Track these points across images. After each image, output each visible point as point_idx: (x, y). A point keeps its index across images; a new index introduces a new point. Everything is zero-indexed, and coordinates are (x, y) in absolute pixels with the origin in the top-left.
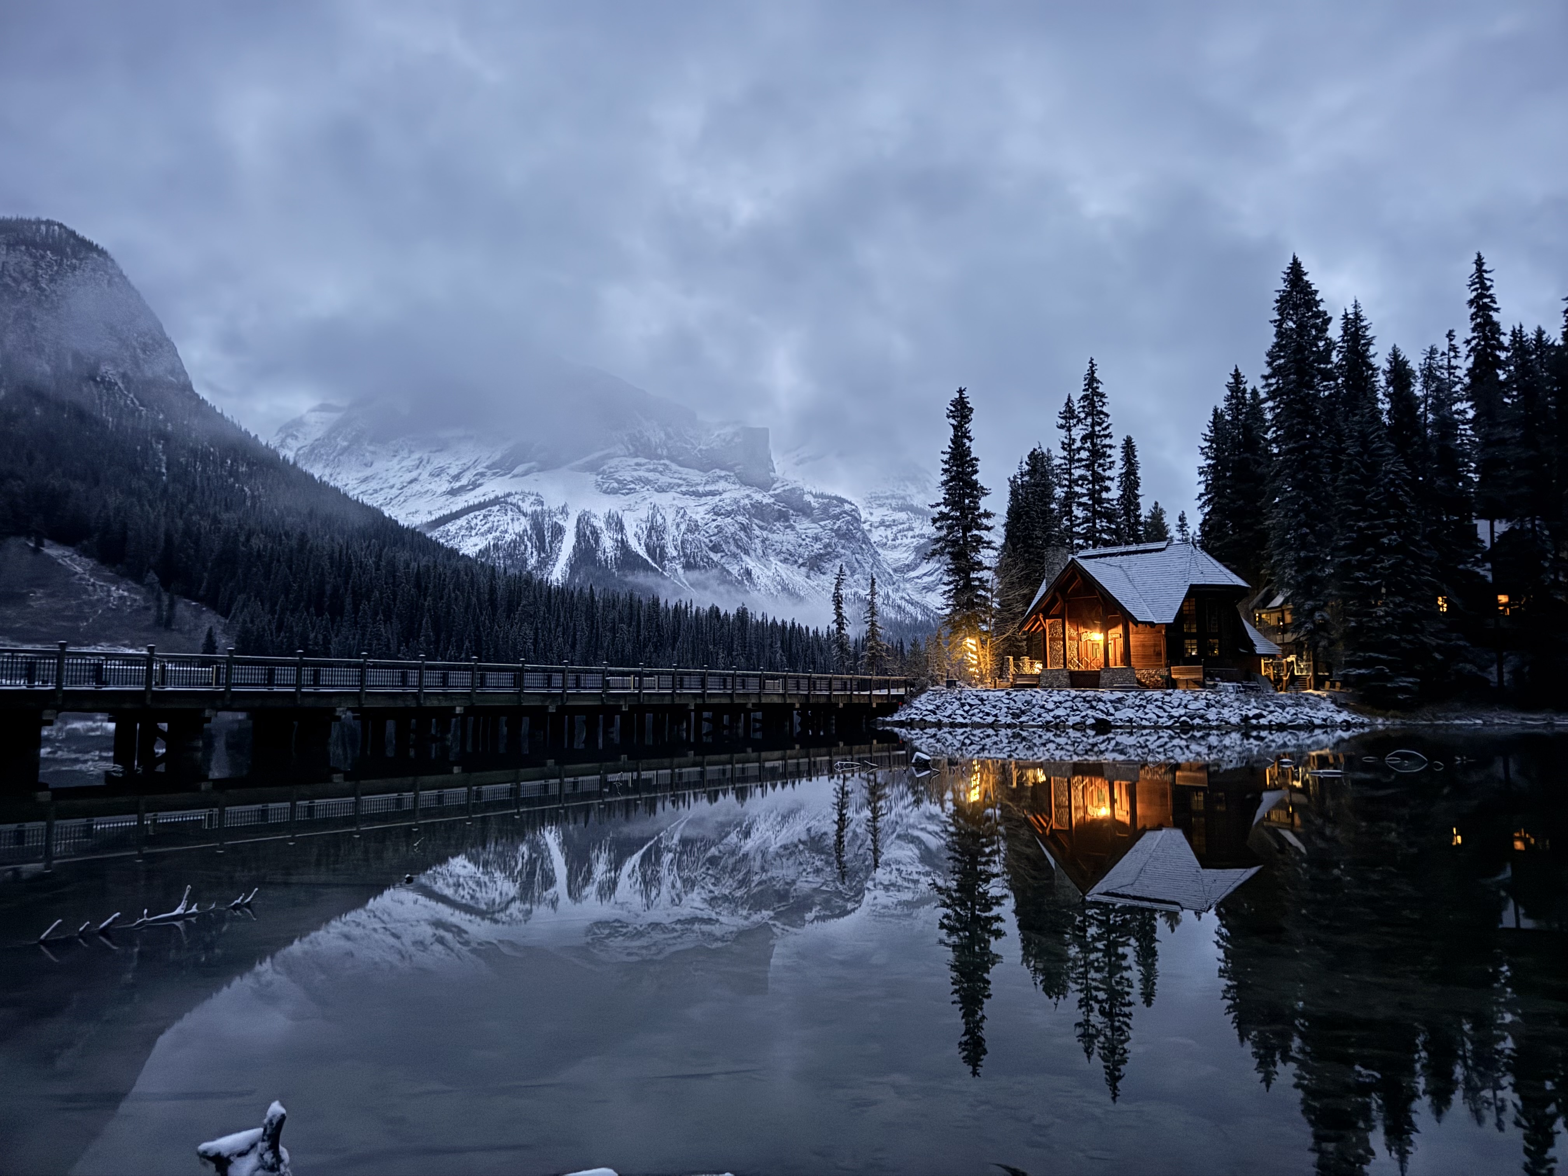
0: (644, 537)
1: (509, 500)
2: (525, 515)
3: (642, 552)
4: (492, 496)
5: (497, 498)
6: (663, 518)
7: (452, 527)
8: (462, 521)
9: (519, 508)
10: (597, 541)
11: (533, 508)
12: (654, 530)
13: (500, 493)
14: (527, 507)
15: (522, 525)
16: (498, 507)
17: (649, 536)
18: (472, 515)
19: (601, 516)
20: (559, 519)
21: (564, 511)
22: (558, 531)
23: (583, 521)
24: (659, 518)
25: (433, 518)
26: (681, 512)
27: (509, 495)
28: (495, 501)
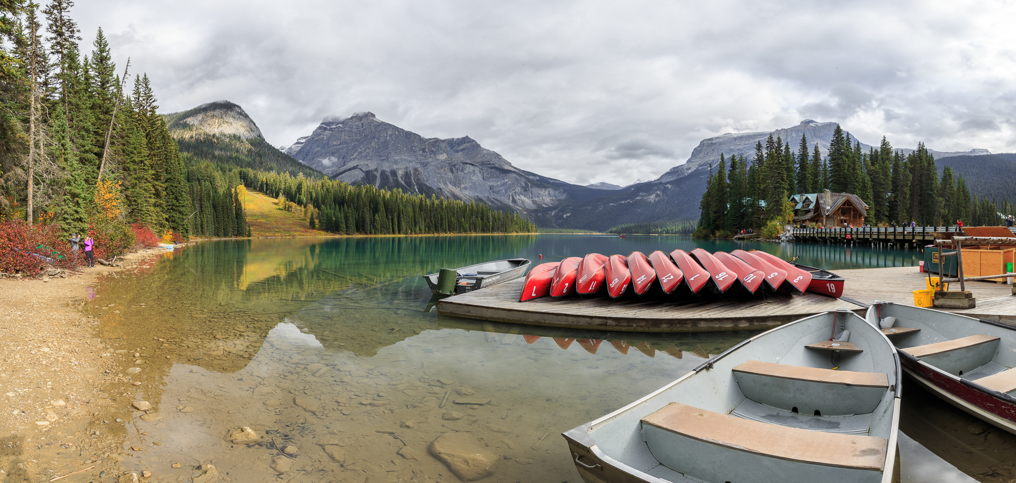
0: (403, 177)
1: (358, 167)
3: (403, 182)
4: (352, 166)
5: (354, 167)
6: (410, 171)
8: (344, 175)
9: (361, 170)
10: (388, 178)
11: (366, 170)
12: (407, 175)
13: (355, 165)
14: (363, 169)
15: (363, 175)
16: (354, 170)
17: (405, 178)
18: (346, 173)
19: (388, 171)
20: (375, 173)
21: (376, 170)
22: (375, 177)
23: (383, 173)
24: (408, 171)
26: (416, 169)
27: (358, 165)
28: (354, 168)
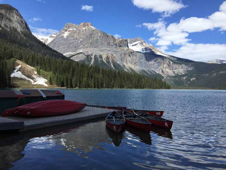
0: (106, 59)
1: (83, 53)
2: (85, 55)
3: (105, 62)
6: (109, 56)
7: (73, 57)
8: (75, 57)
10: (98, 60)
11: (87, 54)
13: (81, 52)
15: (85, 57)
16: (80, 54)
18: (76, 55)
19: (98, 55)
21: (92, 55)
22: (91, 58)
23: (95, 56)
25: (70, 56)
26: (112, 55)
